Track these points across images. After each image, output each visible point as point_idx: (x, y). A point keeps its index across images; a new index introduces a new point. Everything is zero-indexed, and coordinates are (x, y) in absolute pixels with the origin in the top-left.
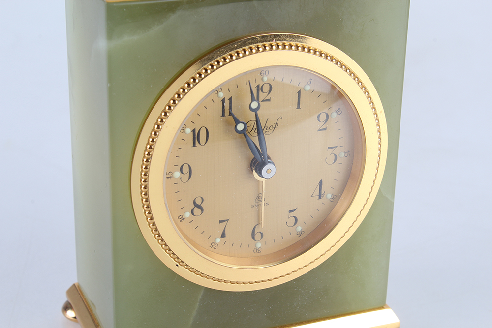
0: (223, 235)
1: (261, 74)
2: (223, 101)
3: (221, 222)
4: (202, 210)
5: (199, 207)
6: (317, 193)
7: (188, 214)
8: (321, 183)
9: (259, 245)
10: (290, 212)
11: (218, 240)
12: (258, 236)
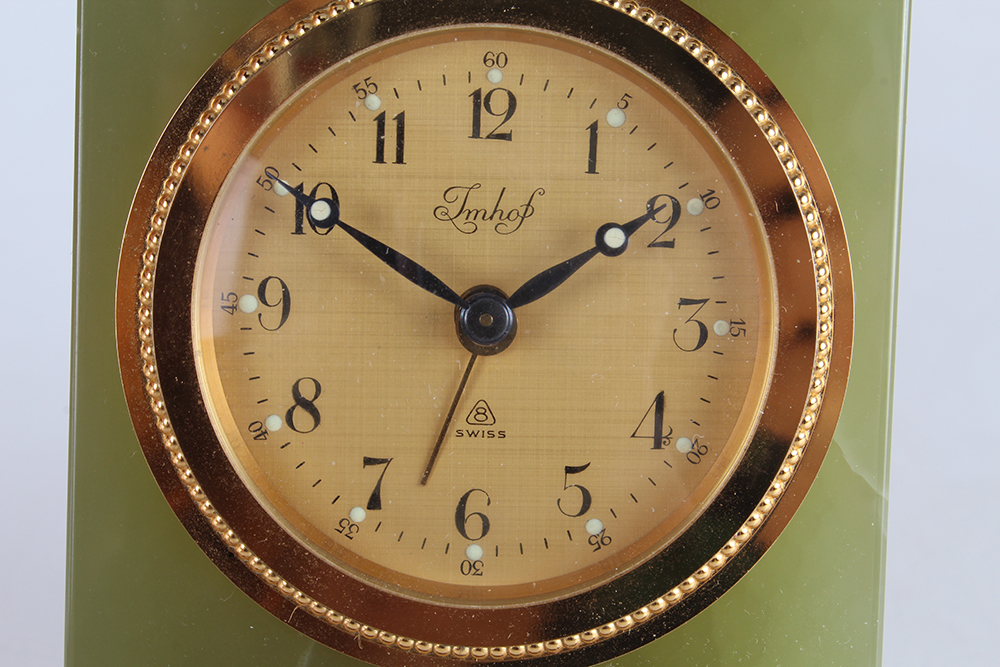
0: (374, 503)
1: (485, 61)
2: (381, 120)
3: (368, 461)
4: (316, 416)
5: (309, 406)
6: (649, 428)
7: (275, 423)
8: (660, 400)
9: (475, 552)
10: (570, 470)
11: (359, 514)
12: (473, 525)
